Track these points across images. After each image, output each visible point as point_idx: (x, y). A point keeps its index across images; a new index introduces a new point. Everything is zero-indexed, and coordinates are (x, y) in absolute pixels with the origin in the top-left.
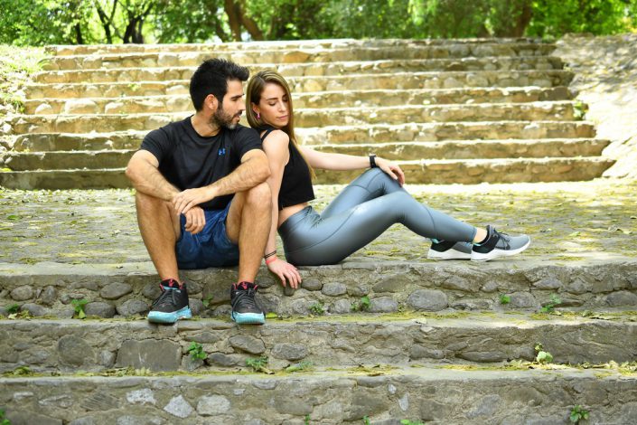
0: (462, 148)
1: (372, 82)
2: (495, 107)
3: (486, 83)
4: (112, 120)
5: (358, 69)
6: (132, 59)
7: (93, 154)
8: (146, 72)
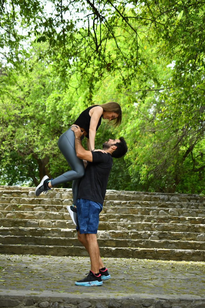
0: (172, 243)
1: (127, 210)
2: (183, 225)
3: (177, 214)
4: (11, 221)
5: (120, 204)
6: (17, 193)
7: (4, 237)
8: (24, 200)
